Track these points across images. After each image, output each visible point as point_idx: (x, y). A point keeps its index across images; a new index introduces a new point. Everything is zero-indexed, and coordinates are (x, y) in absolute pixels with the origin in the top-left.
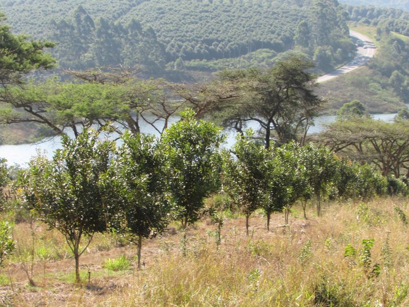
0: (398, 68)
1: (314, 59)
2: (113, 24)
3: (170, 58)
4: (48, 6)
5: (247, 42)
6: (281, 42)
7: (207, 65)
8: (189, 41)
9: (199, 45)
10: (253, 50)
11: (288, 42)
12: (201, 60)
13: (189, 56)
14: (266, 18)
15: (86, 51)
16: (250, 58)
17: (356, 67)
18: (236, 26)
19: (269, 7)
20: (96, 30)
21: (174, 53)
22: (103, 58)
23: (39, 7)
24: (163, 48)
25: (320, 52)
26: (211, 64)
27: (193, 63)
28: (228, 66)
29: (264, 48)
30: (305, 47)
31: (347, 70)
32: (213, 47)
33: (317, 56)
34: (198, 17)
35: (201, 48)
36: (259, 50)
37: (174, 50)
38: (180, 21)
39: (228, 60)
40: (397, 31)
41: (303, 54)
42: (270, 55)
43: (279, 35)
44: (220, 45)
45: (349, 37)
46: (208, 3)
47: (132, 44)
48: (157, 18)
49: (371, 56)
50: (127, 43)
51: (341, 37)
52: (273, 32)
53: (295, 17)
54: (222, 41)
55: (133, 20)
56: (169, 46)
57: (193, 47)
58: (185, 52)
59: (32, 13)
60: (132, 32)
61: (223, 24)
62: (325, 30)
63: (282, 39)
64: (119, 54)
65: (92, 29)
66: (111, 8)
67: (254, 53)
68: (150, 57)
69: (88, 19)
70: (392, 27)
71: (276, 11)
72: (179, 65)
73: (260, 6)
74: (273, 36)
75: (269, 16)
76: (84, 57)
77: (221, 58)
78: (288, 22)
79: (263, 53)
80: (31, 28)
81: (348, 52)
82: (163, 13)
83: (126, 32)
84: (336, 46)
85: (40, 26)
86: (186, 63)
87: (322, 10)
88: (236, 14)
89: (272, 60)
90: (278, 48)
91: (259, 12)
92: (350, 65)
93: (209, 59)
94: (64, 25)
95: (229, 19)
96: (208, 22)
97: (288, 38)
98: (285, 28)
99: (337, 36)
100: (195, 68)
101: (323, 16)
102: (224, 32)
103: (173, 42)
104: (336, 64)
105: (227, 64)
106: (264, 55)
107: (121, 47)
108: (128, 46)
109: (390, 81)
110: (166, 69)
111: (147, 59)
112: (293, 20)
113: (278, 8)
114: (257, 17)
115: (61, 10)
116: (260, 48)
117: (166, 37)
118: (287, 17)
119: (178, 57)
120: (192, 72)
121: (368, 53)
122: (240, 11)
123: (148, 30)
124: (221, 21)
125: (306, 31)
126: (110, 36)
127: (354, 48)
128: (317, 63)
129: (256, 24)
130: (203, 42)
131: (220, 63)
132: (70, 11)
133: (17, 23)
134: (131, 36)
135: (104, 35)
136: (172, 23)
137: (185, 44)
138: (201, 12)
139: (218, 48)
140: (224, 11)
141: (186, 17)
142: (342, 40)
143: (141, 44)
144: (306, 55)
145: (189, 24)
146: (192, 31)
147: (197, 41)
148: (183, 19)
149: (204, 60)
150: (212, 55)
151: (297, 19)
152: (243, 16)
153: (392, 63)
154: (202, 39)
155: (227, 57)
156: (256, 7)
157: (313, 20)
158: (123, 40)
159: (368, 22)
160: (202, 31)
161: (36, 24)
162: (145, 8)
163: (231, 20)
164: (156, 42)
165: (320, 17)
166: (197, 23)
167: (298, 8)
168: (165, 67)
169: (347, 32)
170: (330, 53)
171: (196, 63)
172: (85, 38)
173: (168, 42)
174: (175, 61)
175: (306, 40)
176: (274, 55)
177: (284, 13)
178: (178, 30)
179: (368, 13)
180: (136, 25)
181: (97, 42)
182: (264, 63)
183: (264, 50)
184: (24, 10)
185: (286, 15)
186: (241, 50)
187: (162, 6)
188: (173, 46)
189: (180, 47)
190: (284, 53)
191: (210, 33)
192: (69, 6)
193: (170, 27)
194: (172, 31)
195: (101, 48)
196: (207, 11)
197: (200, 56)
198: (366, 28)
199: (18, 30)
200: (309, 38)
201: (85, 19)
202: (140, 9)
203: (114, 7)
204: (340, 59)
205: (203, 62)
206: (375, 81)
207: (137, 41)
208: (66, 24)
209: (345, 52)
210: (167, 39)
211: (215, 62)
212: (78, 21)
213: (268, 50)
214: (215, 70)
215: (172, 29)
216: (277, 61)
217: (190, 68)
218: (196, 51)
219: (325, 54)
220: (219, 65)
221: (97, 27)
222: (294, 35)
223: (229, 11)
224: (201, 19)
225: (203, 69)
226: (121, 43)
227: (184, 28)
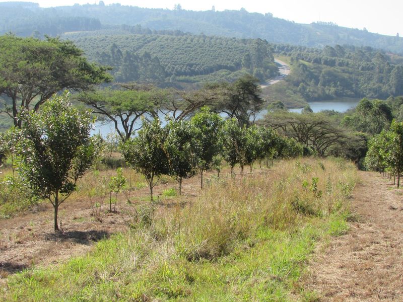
0: (303, 81)
1: (253, 76)
2: (134, 55)
3: (168, 75)
4: (94, 43)
5: (214, 65)
6: (234, 65)
7: (190, 79)
8: (179, 64)
9: (185, 67)
10: (217, 70)
11: (238, 66)
12: (186, 76)
13: (179, 74)
14: (224, 51)
15: (117, 70)
16: (215, 75)
17: (278, 81)
18: (207, 56)
19: (226, 45)
20: (124, 58)
21: (170, 72)
22: (128, 75)
23: (89, 44)
24: (164, 69)
25: (257, 71)
27: (182, 78)
29: (224, 69)
30: (248, 69)
31: (273, 82)
32: (193, 68)
33: (255, 74)
34: (184, 50)
35: (186, 69)
36: (220, 71)
37: (170, 70)
38: (174, 52)
39: (203, 76)
40: (303, 59)
41: (247, 73)
42: (227, 73)
43: (232, 61)
44: (198, 67)
45: (274, 63)
46: (190, 42)
47: (145, 66)
48: (160, 51)
49: (287, 74)
50: (141, 66)
51: (269, 62)
52: (229, 60)
53: (242, 51)
54: (199, 64)
55: (146, 52)
56: (167, 68)
57: (181, 68)
58: (177, 71)
60: (145, 59)
61: (199, 55)
62: (260, 58)
63: (234, 64)
64: (137, 73)
65: (121, 57)
66: (132, 45)
67: (218, 72)
68: (156, 74)
69: (119, 51)
70: (300, 57)
71: (230, 47)
72: (173, 79)
73: (221, 44)
74: (229, 62)
75: (227, 50)
76: (117, 74)
77: (198, 75)
78: (238, 54)
79: (223, 72)
81: (274, 72)
82: (163, 48)
83: (141, 59)
84: (266, 68)
85: (90, 55)
86: (177, 78)
87: (258, 47)
88: (207, 49)
89: (228, 76)
90: (232, 69)
91: (220, 48)
92: (275, 79)
93: (191, 75)
94: (104, 55)
95: (203, 51)
96: (190, 53)
97: (238, 63)
98: (236, 57)
99: (267, 62)
100: (182, 81)
101: (258, 50)
102: (200, 59)
103: (169, 65)
104: (266, 79)
105: (202, 78)
106: (224, 73)
107: (138, 68)
109: (298, 89)
111: (154, 75)
113: (232, 45)
114: (220, 51)
115: (102, 46)
116: (221, 69)
118: (237, 51)
119: (172, 74)
120: (181, 83)
121: (285, 72)
122: (209, 47)
123: (155, 58)
124: (198, 53)
125: (248, 59)
126: (132, 61)
127: (277, 69)
129: (219, 54)
130: (187, 65)
131: (197, 78)
132: (108, 47)
134: (144, 61)
135: (128, 61)
136: (168, 54)
137: (176, 66)
138: (186, 47)
139: (196, 69)
140: (200, 47)
141: (177, 50)
142: (270, 64)
143: (150, 67)
144: (248, 73)
145: (179, 54)
146: (181, 59)
147: (184, 65)
149: (188, 76)
150: (193, 73)
151: (243, 52)
152: (211, 50)
153: (300, 79)
155: (202, 74)
156: (218, 45)
157: (253, 52)
159: (285, 54)
160: (187, 59)
162: (153, 45)
164: (159, 65)
165: (257, 51)
166: (183, 54)
167: (244, 45)
168: (164, 80)
169: (273, 60)
170: (263, 72)
171: (183, 78)
172: (117, 63)
173: (166, 65)
174: (170, 77)
175: (248, 63)
176: (230, 73)
177: (235, 48)
178: (172, 58)
179: (286, 48)
180: (147, 55)
181: (124, 65)
182: (223, 78)
183: (224, 70)
185: (237, 49)
186: (209, 71)
187: (163, 43)
188: (169, 67)
189: (174, 68)
190: (235, 72)
191: (192, 60)
192: (107, 44)
193: (167, 56)
194: (169, 59)
195: (126, 69)
196: (189, 47)
197: (185, 74)
198: (284, 57)
200: (250, 63)
201: (117, 52)
202: (150, 46)
203: (134, 44)
204: (269, 75)
205: (188, 77)
206: (289, 89)
207: (148, 65)
208: (106, 55)
209: (271, 71)
210: (166, 63)
211: (195, 77)
212: (113, 52)
213: (226, 70)
214: (194, 82)
215: (169, 57)
216: (231, 77)
217: (180, 81)
218: (183, 71)
219: (260, 73)
220: (197, 79)
221: (124, 56)
222: (241, 61)
223: (203, 47)
224: (186, 52)
225: (187, 81)
226: (138, 66)
227: (176, 57)
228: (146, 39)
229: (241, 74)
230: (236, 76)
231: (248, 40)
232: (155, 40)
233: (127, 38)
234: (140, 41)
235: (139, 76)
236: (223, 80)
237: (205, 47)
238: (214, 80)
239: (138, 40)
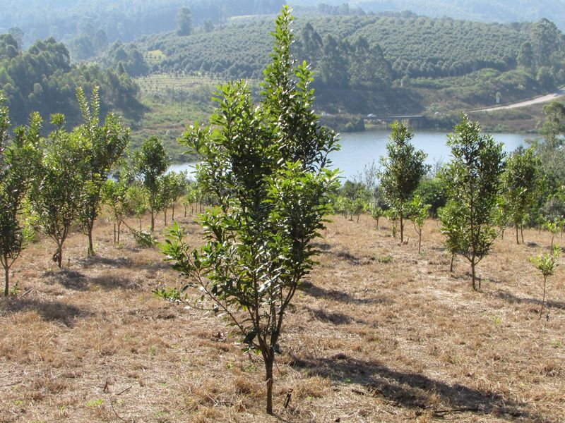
1: (538, 79)
2: (341, 42)
3: (396, 75)
5: (471, 61)
6: (504, 62)
7: (433, 83)
8: (414, 59)
9: (424, 63)
10: (478, 70)
11: (511, 63)
12: (427, 78)
13: (415, 74)
14: (487, 40)
16: (474, 77)
18: (459, 47)
19: (488, 31)
20: (324, 47)
21: (400, 71)
22: (331, 75)
23: (269, 29)
24: (390, 65)
25: (543, 72)
26: (436, 81)
27: (420, 80)
28: (454, 84)
29: (488, 67)
30: (527, 67)
32: (438, 65)
33: (540, 76)
34: (422, 38)
35: (427, 67)
36: (483, 70)
37: (400, 68)
38: (405, 41)
39: (454, 78)
41: (526, 74)
42: (494, 74)
43: (501, 55)
44: (445, 64)
46: (430, 26)
47: (358, 61)
48: (382, 38)
50: (353, 61)
51: (560, 58)
52: (495, 53)
53: (515, 40)
54: (447, 60)
55: (360, 38)
56: (395, 64)
57: (419, 65)
58: (411, 70)
59: (261, 34)
60: (359, 50)
61: (446, 45)
62: (546, 51)
63: (504, 59)
64: (346, 71)
65: (320, 45)
66: (337, 29)
67: (479, 72)
68: (376, 74)
69: (316, 36)
71: (496, 34)
72: (405, 82)
73: (480, 30)
74: (496, 56)
75: (490, 38)
77: (447, 76)
78: (509, 44)
79: (487, 73)
80: (260, 47)
82: (387, 34)
83: (353, 50)
84: (558, 67)
86: (413, 81)
87: (543, 32)
88: (458, 36)
89: (497, 79)
90: (501, 68)
91: (480, 34)
93: (434, 77)
95: (451, 40)
96: (431, 43)
97: (509, 59)
98: (507, 49)
99: (557, 58)
100: (421, 86)
101: (544, 38)
102: (449, 51)
103: (398, 60)
104: (558, 85)
105: (453, 82)
106: (488, 74)
107: (348, 64)
108: (355, 63)
110: (392, 87)
111: (373, 76)
112: (513, 43)
113: (498, 31)
114: (479, 39)
116: (484, 67)
117: (391, 55)
119: (404, 75)
120: (418, 90)
122: (462, 33)
123: (375, 47)
124: (444, 42)
125: (528, 52)
126: (337, 53)
128: (540, 83)
129: (478, 45)
130: (429, 60)
131: (445, 81)
133: (247, 42)
134: (358, 53)
135: (331, 53)
136: (396, 43)
137: (410, 62)
138: (424, 34)
139: (443, 67)
140: (447, 33)
141: (410, 38)
142: (562, 62)
143: (368, 61)
144: (529, 75)
145: (413, 44)
146: (416, 51)
147: (422, 60)
148: (408, 39)
149: (430, 78)
150: (438, 73)
151: (516, 42)
152: (466, 37)
154: (427, 58)
155: (452, 75)
156: (476, 30)
157: (534, 39)
158: (350, 57)
160: (427, 51)
161: (265, 43)
162: (371, 29)
163: (454, 41)
164: (383, 59)
165: (542, 39)
166: (421, 43)
167: (516, 32)
168: (391, 84)
170: (552, 73)
171: (422, 81)
173: (394, 60)
174: (401, 78)
175: (528, 59)
176: (498, 75)
177: (503, 35)
178: (403, 49)
180: (363, 43)
181: (325, 59)
182: (489, 82)
183: (488, 69)
184: (254, 31)
185: (507, 37)
186: (464, 70)
187: (387, 28)
188: (399, 64)
189: (406, 65)
190: (508, 73)
191: (435, 53)
192: (297, 28)
193: (395, 46)
194: (397, 50)
195: (328, 65)
196: (429, 33)
197: (425, 74)
199: (248, 49)
200: (531, 58)
201: (313, 37)
202: (365, 31)
203: (339, 29)
204: (562, 79)
205: (429, 80)
207: (364, 59)
210: (392, 58)
211: (441, 80)
212: (307, 38)
213: (491, 69)
214: (441, 87)
215: (397, 48)
216: (501, 80)
217: (416, 86)
218: (421, 69)
219: (548, 74)
220: (445, 83)
221: (325, 44)
222: (516, 56)
223: (451, 33)
224: (424, 40)
225: (429, 86)
226: (348, 60)
227: (409, 48)
228: (359, 21)
229: (518, 77)
230: (509, 78)
231: (522, 24)
232: (373, 22)
233: (329, 21)
234: (349, 24)
235: (348, 78)
236: (488, 84)
237: (455, 32)
238: (474, 84)
239: (346, 22)
